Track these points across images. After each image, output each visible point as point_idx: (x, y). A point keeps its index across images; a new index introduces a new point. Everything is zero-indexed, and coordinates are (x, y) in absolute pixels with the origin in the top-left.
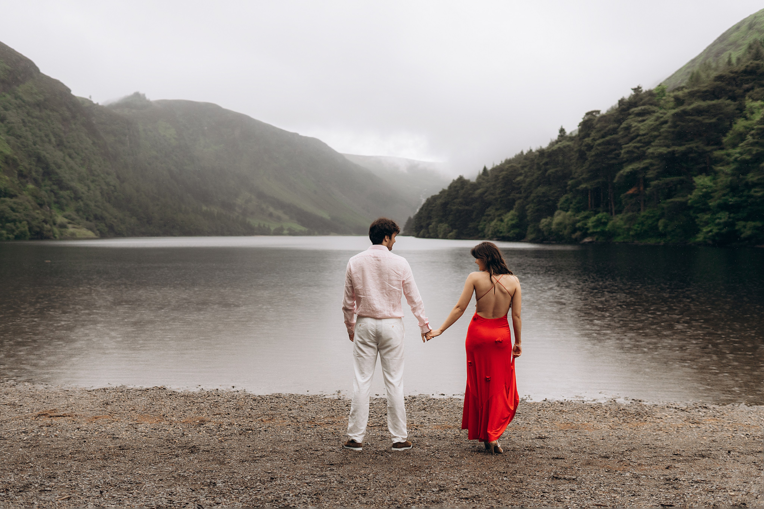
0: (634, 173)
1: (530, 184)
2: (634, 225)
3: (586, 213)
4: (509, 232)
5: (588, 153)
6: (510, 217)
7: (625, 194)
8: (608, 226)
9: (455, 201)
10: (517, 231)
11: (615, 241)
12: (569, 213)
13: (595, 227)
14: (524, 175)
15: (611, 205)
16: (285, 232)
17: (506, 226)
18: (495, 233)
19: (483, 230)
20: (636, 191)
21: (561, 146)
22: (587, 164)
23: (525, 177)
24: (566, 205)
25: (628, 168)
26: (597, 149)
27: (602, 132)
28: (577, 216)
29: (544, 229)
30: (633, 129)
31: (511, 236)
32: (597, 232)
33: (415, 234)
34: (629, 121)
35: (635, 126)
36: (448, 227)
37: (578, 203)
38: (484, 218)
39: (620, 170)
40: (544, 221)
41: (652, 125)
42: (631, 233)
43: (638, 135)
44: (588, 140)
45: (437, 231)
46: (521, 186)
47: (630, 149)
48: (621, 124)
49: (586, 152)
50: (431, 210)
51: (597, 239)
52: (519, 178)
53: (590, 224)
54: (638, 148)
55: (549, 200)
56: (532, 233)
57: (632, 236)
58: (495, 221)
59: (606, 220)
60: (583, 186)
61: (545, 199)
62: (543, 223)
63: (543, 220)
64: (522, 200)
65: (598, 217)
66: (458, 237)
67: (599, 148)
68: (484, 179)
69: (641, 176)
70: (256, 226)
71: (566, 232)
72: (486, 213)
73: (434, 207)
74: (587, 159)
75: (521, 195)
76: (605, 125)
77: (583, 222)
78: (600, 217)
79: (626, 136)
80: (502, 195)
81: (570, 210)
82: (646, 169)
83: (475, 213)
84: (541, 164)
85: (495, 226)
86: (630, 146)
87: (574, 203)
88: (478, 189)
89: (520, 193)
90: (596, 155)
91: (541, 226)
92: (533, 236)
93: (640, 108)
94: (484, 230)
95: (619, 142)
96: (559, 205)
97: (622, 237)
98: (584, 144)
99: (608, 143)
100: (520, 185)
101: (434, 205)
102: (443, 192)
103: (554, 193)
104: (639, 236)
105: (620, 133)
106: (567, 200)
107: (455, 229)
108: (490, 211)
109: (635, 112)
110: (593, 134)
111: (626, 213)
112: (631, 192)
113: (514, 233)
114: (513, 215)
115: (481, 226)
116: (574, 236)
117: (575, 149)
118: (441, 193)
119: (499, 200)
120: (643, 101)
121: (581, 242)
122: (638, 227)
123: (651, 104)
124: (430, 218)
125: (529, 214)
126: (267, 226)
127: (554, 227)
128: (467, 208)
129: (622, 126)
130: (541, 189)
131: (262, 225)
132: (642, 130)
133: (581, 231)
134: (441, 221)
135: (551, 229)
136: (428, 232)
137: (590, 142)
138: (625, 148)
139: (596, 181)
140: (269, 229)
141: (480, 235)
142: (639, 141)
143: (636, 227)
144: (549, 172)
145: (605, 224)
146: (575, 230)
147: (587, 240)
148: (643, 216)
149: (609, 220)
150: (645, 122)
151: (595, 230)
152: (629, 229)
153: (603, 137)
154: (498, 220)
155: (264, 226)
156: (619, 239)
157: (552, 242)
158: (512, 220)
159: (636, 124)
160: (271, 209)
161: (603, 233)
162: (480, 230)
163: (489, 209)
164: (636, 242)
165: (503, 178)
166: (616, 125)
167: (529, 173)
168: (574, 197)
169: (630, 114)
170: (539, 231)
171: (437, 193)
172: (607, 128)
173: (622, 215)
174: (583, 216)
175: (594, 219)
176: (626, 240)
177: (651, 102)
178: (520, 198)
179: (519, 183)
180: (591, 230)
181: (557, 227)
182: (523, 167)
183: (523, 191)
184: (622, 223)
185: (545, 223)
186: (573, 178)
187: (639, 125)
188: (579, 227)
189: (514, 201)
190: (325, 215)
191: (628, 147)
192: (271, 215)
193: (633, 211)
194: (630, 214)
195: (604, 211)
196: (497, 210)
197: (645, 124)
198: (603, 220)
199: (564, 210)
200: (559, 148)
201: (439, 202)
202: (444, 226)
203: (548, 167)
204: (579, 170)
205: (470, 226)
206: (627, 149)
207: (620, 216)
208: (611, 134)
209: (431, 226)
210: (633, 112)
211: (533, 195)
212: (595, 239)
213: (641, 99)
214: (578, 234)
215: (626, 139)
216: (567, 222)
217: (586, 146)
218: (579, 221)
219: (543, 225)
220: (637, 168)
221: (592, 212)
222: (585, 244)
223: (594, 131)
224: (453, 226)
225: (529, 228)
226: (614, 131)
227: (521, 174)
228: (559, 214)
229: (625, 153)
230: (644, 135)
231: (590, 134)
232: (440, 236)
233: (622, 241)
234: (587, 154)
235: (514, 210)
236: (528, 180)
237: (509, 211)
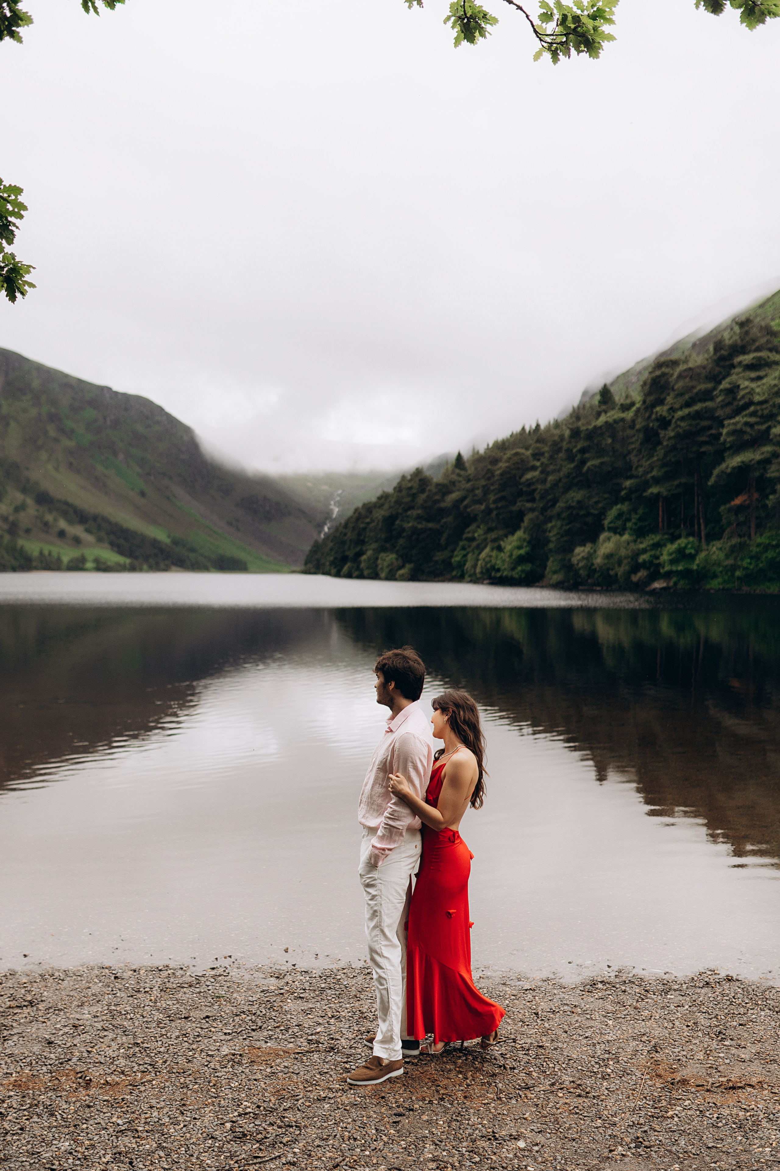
0: (743, 469)
1: (555, 485)
2: (742, 560)
3: (656, 538)
4: (513, 569)
5: (662, 433)
6: (515, 544)
7: (728, 506)
8: (697, 561)
9: (409, 513)
10: (528, 567)
11: (708, 587)
12: (626, 537)
13: (672, 562)
14: (540, 469)
15: (699, 525)
16: (89, 565)
17: (508, 560)
18: (488, 570)
19: (461, 565)
20: (745, 501)
21: (610, 420)
22: (660, 452)
23: (542, 472)
24: (619, 523)
25: (735, 461)
26: (678, 426)
27: (687, 397)
28: (641, 543)
29: (581, 565)
30: (742, 393)
31: (517, 576)
32: (677, 571)
33: (333, 571)
34: (734, 377)
35: (747, 387)
36: (397, 559)
37: (640, 519)
38: (461, 543)
39: (720, 464)
40: (580, 552)
41: (775, 385)
42: (738, 573)
43: (751, 403)
44: (661, 410)
45: (377, 566)
46: (535, 490)
47: (738, 427)
48: (720, 383)
49: (660, 431)
50: (364, 529)
51: (675, 584)
52: (529, 475)
53: (665, 557)
54: (751, 426)
55: (588, 514)
56: (555, 572)
57: (739, 578)
58: (487, 550)
59: (693, 551)
60: (654, 490)
61: (582, 512)
62: (579, 554)
63: (578, 550)
64: (536, 513)
65: (679, 545)
66: (415, 577)
67: (683, 424)
68: (459, 475)
69: (757, 474)
70: (36, 554)
71: (621, 571)
72: (465, 536)
73: (368, 523)
74: (660, 443)
75: (535, 505)
76: (691, 384)
77: (653, 553)
78: (683, 545)
79: (729, 404)
80: (500, 505)
81: (627, 532)
82: (765, 462)
83: (445, 535)
84: (575, 450)
85: (488, 559)
86: (738, 422)
87: (634, 521)
88: (451, 492)
89: (533, 500)
90: (678, 436)
91: (574, 560)
92: (556, 578)
93: (752, 356)
94: (465, 565)
95: (717, 414)
96: (606, 523)
97: (720, 580)
98: (654, 416)
99: (697, 416)
100: (533, 487)
101: (368, 520)
102: (384, 497)
103: (597, 503)
104: (750, 578)
105: (720, 399)
106: (620, 515)
107: (410, 562)
108: (474, 531)
109: (745, 363)
110: (669, 399)
111: (729, 538)
112: (737, 501)
113: (523, 571)
114: (520, 539)
115: (458, 559)
116: (635, 578)
117: (638, 427)
118: (380, 498)
119: (495, 513)
120: (757, 344)
121: (648, 589)
122: (750, 564)
123: (771, 350)
124: (361, 542)
125: (554, 539)
126: (55, 555)
127: (598, 561)
128: (431, 525)
129: (721, 387)
130: (576, 495)
131: (46, 553)
132: (759, 394)
133: (648, 569)
134: (383, 549)
135: (593, 564)
136: (358, 568)
137: (665, 414)
138: (729, 425)
139: (676, 482)
140: (59, 560)
141: (454, 573)
142: (754, 414)
143: (746, 562)
144: (589, 464)
145: (692, 557)
146: (636, 568)
147: (657, 585)
148: (758, 545)
149: (698, 550)
150: (764, 381)
151: (674, 568)
152: (734, 568)
153: (688, 405)
154: (492, 549)
155: (50, 554)
156: (715, 584)
157: (594, 588)
158: (519, 548)
159: (747, 383)
160: (63, 524)
161: (687, 574)
162: (454, 564)
163: (472, 527)
164: (745, 589)
165: (502, 475)
166: (710, 385)
167: (552, 467)
168: (635, 510)
169: (733, 366)
170: (568, 567)
171: (373, 498)
172: (695, 391)
173: (722, 541)
174: (651, 542)
175: (672, 547)
176: (727, 586)
177: (770, 346)
178: (532, 510)
179: (530, 483)
180: (667, 568)
181: (606, 561)
182: (537, 455)
183: (537, 496)
184: (722, 556)
185: (582, 555)
186: (631, 477)
187: (753, 385)
188: (645, 562)
189: (521, 515)
190: (161, 535)
191: (735, 424)
192: (62, 534)
193: (740, 536)
194: (735, 541)
195: (688, 535)
196: (490, 530)
197: (764, 384)
198: (688, 551)
199: (615, 533)
200: (606, 422)
201: (379, 514)
202: (388, 558)
203: (587, 455)
204: (646, 464)
205: (436, 558)
206: (732, 427)
207: (718, 544)
208: (700, 401)
209: (364, 557)
210: (740, 362)
211: (560, 505)
212: (671, 583)
213: (754, 341)
214: (642, 574)
215: (728, 410)
216: (623, 552)
217: (657, 420)
218: (644, 551)
219: (579, 557)
220: (751, 461)
221: (666, 536)
222: (653, 592)
223: (672, 395)
224: (405, 558)
225: (549, 563)
226: (707, 396)
227: (534, 468)
228: (609, 539)
229: (729, 434)
230: (761, 403)
231: (665, 399)
232: (383, 575)
233: (721, 587)
234: (662, 435)
235: (522, 530)
236: (550, 478)
237: (513, 533)
